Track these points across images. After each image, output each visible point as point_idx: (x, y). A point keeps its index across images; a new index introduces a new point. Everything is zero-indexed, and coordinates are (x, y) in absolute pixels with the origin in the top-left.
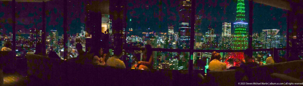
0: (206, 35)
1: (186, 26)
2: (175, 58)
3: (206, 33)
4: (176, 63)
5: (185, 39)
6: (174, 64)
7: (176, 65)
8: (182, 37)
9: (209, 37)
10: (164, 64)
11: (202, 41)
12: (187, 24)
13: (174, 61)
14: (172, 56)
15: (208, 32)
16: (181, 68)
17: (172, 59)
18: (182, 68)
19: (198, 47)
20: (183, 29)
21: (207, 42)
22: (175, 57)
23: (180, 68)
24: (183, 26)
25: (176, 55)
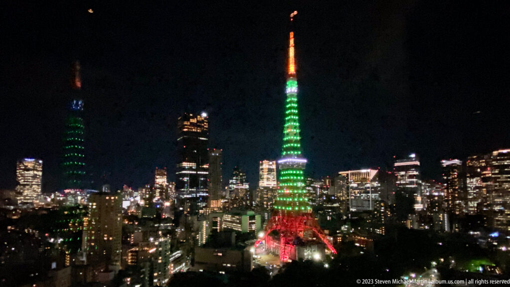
0: (230, 186)
1: (191, 169)
2: (165, 235)
3: (231, 181)
4: (166, 245)
5: (188, 194)
6: (160, 249)
7: (166, 251)
8: (184, 191)
9: (236, 189)
10: (136, 251)
11: (223, 198)
12: (193, 165)
13: (160, 243)
14: (158, 230)
15: (234, 181)
16: (176, 256)
17: (157, 237)
18: (180, 255)
19: (216, 209)
20: (185, 175)
21: (231, 200)
22: (165, 232)
23: (174, 254)
24: (184, 169)
25: (169, 228)
